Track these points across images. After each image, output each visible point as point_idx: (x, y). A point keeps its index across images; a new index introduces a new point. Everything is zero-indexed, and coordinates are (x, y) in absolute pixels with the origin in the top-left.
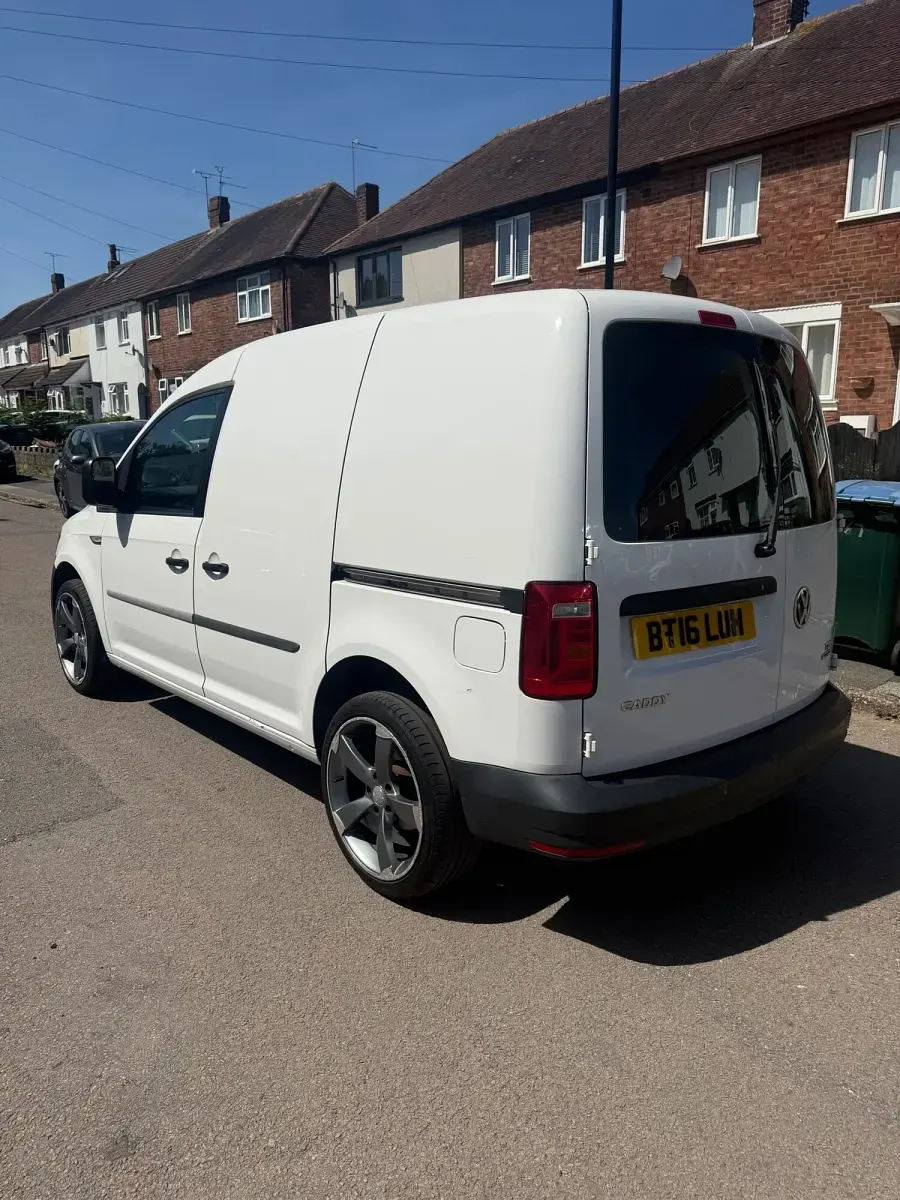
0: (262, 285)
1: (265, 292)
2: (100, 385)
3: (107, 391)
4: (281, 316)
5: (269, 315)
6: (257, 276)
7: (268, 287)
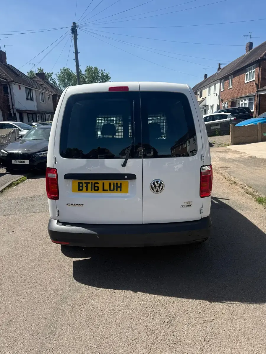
0: (253, 69)
1: (254, 72)
2: (208, 106)
3: (209, 107)
4: (257, 79)
5: (254, 79)
6: (252, 67)
7: (255, 70)
